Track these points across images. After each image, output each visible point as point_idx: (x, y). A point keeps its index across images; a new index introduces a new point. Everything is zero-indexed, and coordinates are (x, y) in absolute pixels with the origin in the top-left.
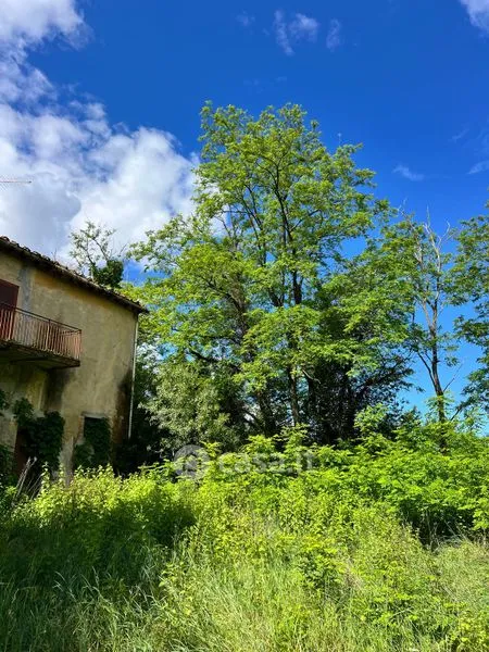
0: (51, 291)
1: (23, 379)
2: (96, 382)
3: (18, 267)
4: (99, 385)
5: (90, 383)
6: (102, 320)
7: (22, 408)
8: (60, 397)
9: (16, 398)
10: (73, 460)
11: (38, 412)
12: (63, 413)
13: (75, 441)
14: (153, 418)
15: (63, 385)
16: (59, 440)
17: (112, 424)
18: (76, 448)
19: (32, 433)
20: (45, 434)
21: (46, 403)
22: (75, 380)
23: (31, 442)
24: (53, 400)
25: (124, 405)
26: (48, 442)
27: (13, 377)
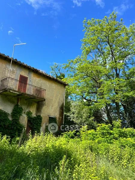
0: (38, 79)
1: (29, 104)
2: (52, 106)
3: (27, 72)
4: (53, 108)
5: (50, 106)
6: (54, 88)
7: (29, 114)
8: (41, 110)
9: (27, 110)
10: (45, 130)
11: (34, 115)
12: (42, 115)
13: (46, 124)
14: (69, 117)
15: (42, 107)
16: (40, 124)
17: (58, 119)
18: (46, 126)
19: (32, 121)
20: (36, 122)
21: (37, 112)
22: (46, 105)
23: (31, 124)
24: (39, 111)
25: (61, 114)
26: (37, 124)
27: (26, 104)
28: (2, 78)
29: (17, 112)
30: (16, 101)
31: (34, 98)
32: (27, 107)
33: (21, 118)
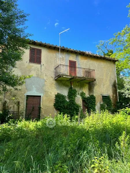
0: (85, 61)
1: (82, 86)
2: (104, 85)
4: (105, 86)
5: (102, 85)
6: (103, 66)
7: (82, 94)
8: (93, 91)
9: (80, 92)
10: (100, 108)
11: (87, 95)
12: (94, 95)
13: (100, 102)
14: (124, 94)
15: (93, 87)
16: (94, 103)
17: (111, 97)
18: (101, 105)
19: (86, 101)
20: (90, 101)
21: (89, 92)
22: (97, 85)
23: (86, 103)
24: (91, 91)
25: (115, 91)
26: (91, 103)
27: (78, 86)
28: (55, 66)
29: (72, 94)
30: (69, 84)
31: (85, 80)
32: (80, 89)
33: (76, 99)
